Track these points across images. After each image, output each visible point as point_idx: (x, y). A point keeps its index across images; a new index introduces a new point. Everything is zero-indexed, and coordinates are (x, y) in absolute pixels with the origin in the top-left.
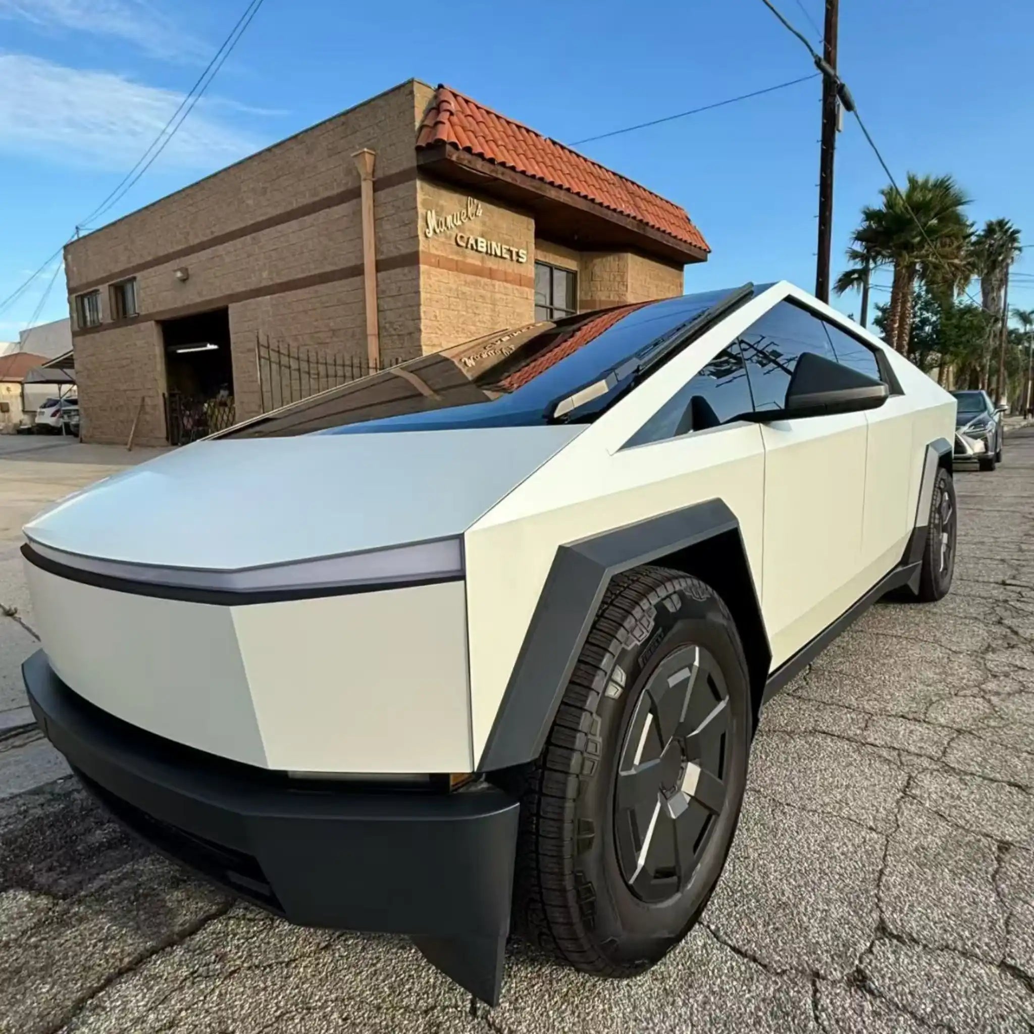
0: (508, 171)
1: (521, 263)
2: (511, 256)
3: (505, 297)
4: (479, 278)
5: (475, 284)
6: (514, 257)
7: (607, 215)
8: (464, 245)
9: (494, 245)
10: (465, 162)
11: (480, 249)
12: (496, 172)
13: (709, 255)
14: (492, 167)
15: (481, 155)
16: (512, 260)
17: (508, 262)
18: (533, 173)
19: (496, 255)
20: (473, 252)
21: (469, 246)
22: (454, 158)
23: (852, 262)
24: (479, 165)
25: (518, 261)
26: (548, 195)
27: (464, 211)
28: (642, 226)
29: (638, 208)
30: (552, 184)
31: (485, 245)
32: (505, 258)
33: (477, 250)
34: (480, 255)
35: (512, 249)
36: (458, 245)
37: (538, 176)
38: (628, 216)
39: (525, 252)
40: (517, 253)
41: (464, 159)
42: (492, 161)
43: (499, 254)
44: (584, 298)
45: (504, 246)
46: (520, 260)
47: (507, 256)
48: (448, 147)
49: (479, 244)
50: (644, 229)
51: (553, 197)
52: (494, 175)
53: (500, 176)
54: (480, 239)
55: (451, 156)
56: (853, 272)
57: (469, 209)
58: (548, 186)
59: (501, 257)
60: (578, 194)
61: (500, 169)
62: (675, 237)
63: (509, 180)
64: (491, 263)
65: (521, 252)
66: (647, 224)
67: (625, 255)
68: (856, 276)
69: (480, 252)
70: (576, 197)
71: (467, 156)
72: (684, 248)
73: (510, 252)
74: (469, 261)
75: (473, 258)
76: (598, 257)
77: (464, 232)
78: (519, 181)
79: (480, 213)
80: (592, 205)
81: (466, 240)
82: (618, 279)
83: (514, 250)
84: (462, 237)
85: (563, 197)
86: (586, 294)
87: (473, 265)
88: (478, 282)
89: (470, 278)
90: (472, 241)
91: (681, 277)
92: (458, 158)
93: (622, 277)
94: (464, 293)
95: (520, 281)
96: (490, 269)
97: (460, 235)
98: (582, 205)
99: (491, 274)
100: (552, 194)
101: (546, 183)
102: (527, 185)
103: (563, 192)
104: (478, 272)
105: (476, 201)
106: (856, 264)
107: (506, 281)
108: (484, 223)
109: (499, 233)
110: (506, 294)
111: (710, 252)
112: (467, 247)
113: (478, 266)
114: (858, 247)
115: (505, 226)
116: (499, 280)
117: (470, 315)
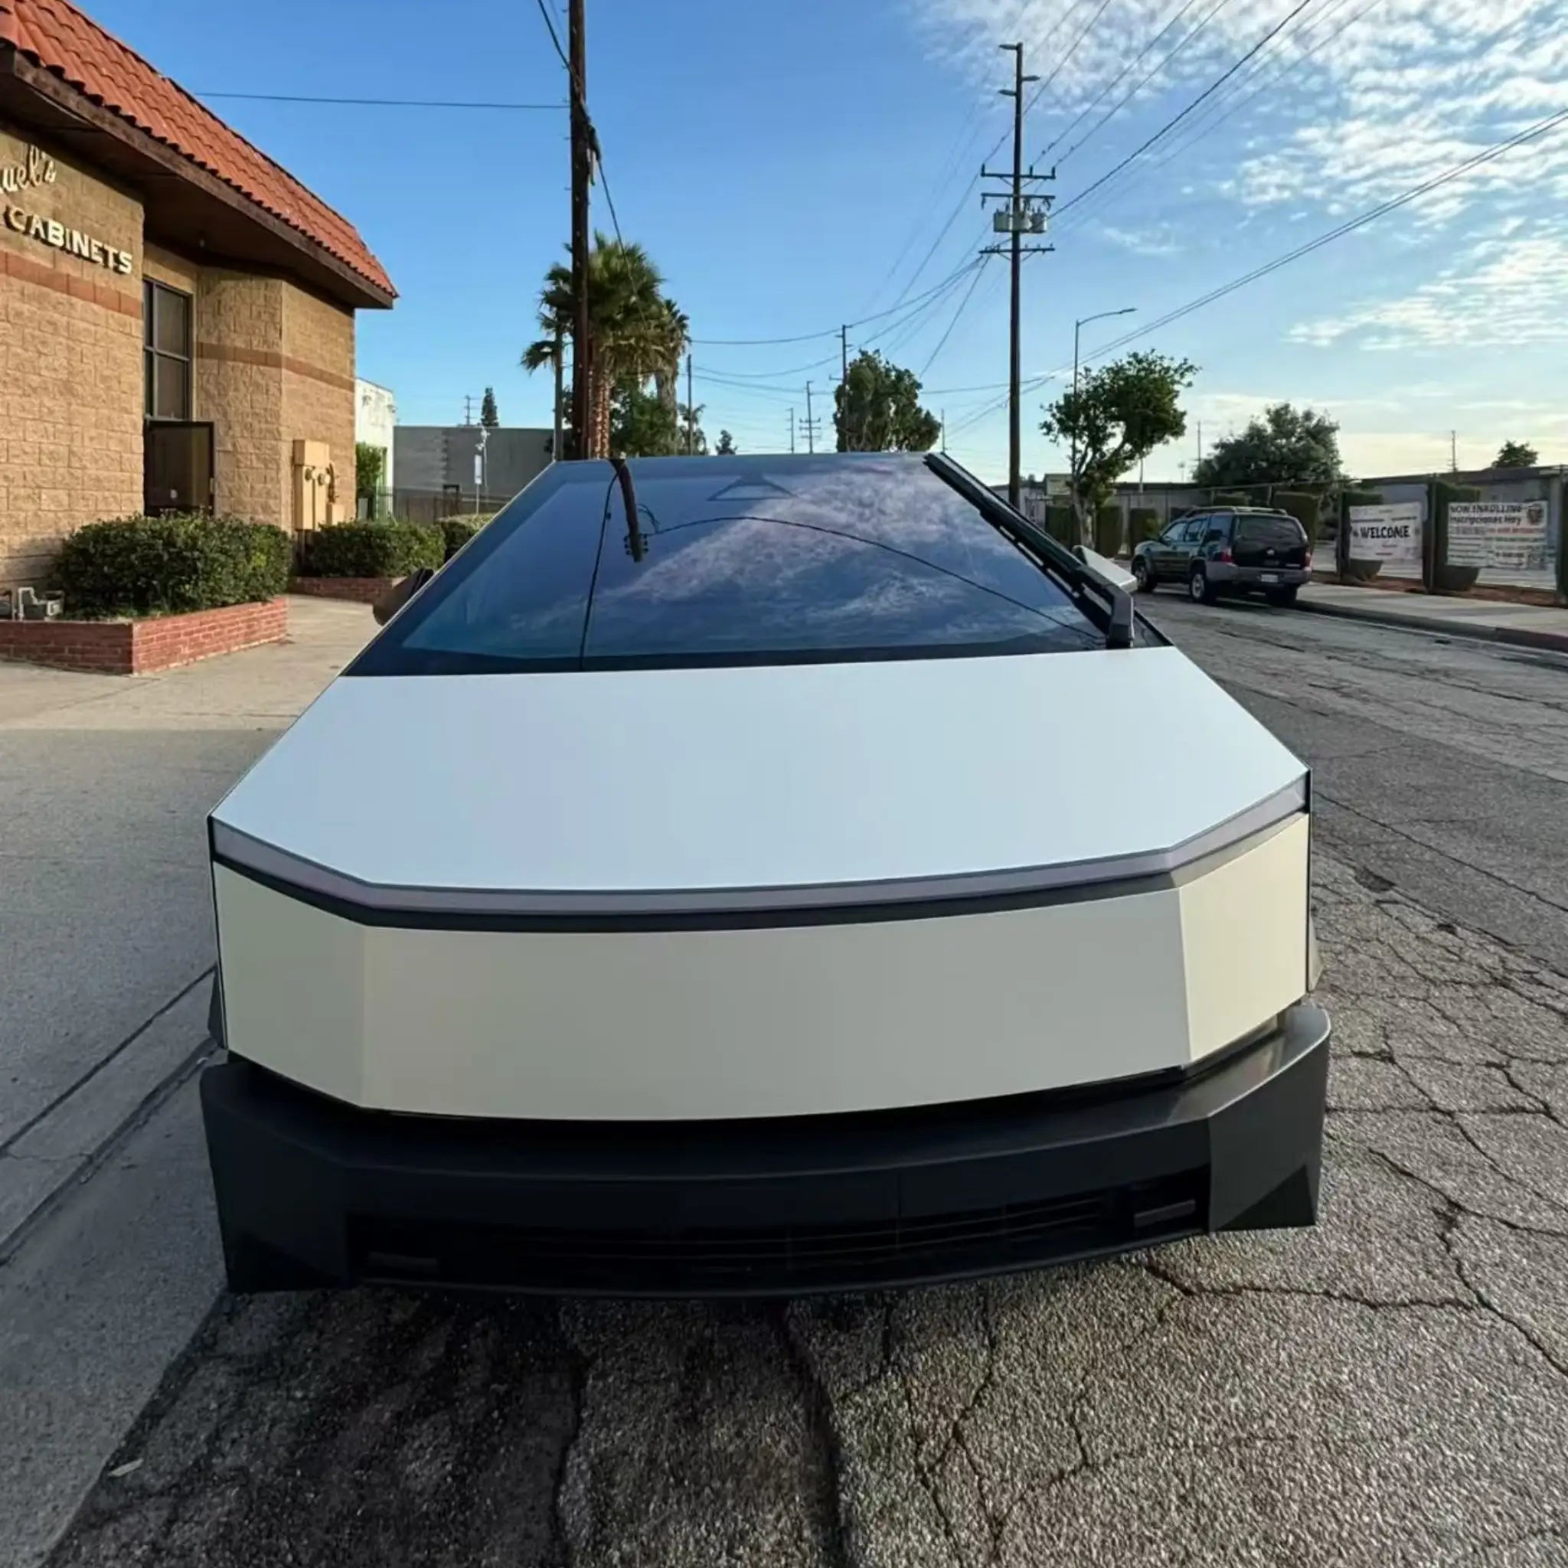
0: (120, 122)
1: (121, 273)
2: (106, 260)
3: (93, 328)
4: (46, 290)
5: (40, 299)
6: (111, 263)
7: (266, 220)
8: (22, 228)
9: (77, 236)
10: (49, 91)
11: (51, 240)
12: (103, 119)
13: (395, 302)
14: (93, 108)
15: (78, 87)
16: (106, 265)
17: (99, 269)
18: (163, 134)
19: (79, 255)
20: (38, 244)
21: (33, 232)
22: (28, 78)
23: (544, 331)
24: (73, 100)
25: (116, 270)
26: (183, 174)
27: (23, 168)
28: (313, 245)
29: (305, 216)
30: (190, 158)
31: (60, 234)
32: (94, 262)
33: (46, 242)
34: (50, 250)
35: (107, 247)
36: (9, 225)
37: (169, 141)
38: (296, 227)
39: (130, 257)
40: (116, 258)
41: (45, 85)
42: (96, 100)
43: (85, 253)
44: (205, 340)
45: (94, 242)
46: (122, 268)
47: (100, 259)
48: (17, 56)
49: (51, 232)
50: (316, 252)
51: (189, 178)
52: (98, 123)
53: (107, 127)
54: (52, 224)
55: (23, 73)
56: (544, 344)
57: (33, 168)
58: (184, 161)
59: (89, 259)
60: (228, 181)
61: (109, 115)
62: (355, 269)
63: (123, 138)
64: (68, 267)
65: (123, 256)
66: (319, 244)
67: (278, 282)
68: (546, 350)
69: (51, 245)
70: (224, 186)
71: (53, 81)
72: (364, 286)
73: (104, 253)
74: (31, 257)
75: (35, 252)
76: (232, 278)
77: (23, 207)
78: (138, 141)
79: (51, 177)
80: (246, 202)
81: (24, 219)
82: (265, 317)
83: (112, 250)
84: (18, 214)
85: (204, 182)
86: (208, 333)
87: (34, 265)
88: (46, 296)
89: (31, 288)
90: (37, 224)
91: (351, 325)
92: (35, 80)
93: (273, 316)
94: (19, 314)
95: (119, 304)
96: (68, 276)
97: (14, 209)
98: (233, 200)
99: (68, 286)
100: (189, 173)
101: (180, 154)
102: (151, 152)
103: (204, 174)
104: (48, 280)
105: (44, 155)
106: (548, 334)
107: (95, 301)
108: (57, 195)
109: (83, 217)
110: (96, 325)
111: (396, 296)
112: (26, 233)
113: (45, 268)
114: (548, 311)
115: (93, 207)
116: (83, 298)
117: (30, 354)
